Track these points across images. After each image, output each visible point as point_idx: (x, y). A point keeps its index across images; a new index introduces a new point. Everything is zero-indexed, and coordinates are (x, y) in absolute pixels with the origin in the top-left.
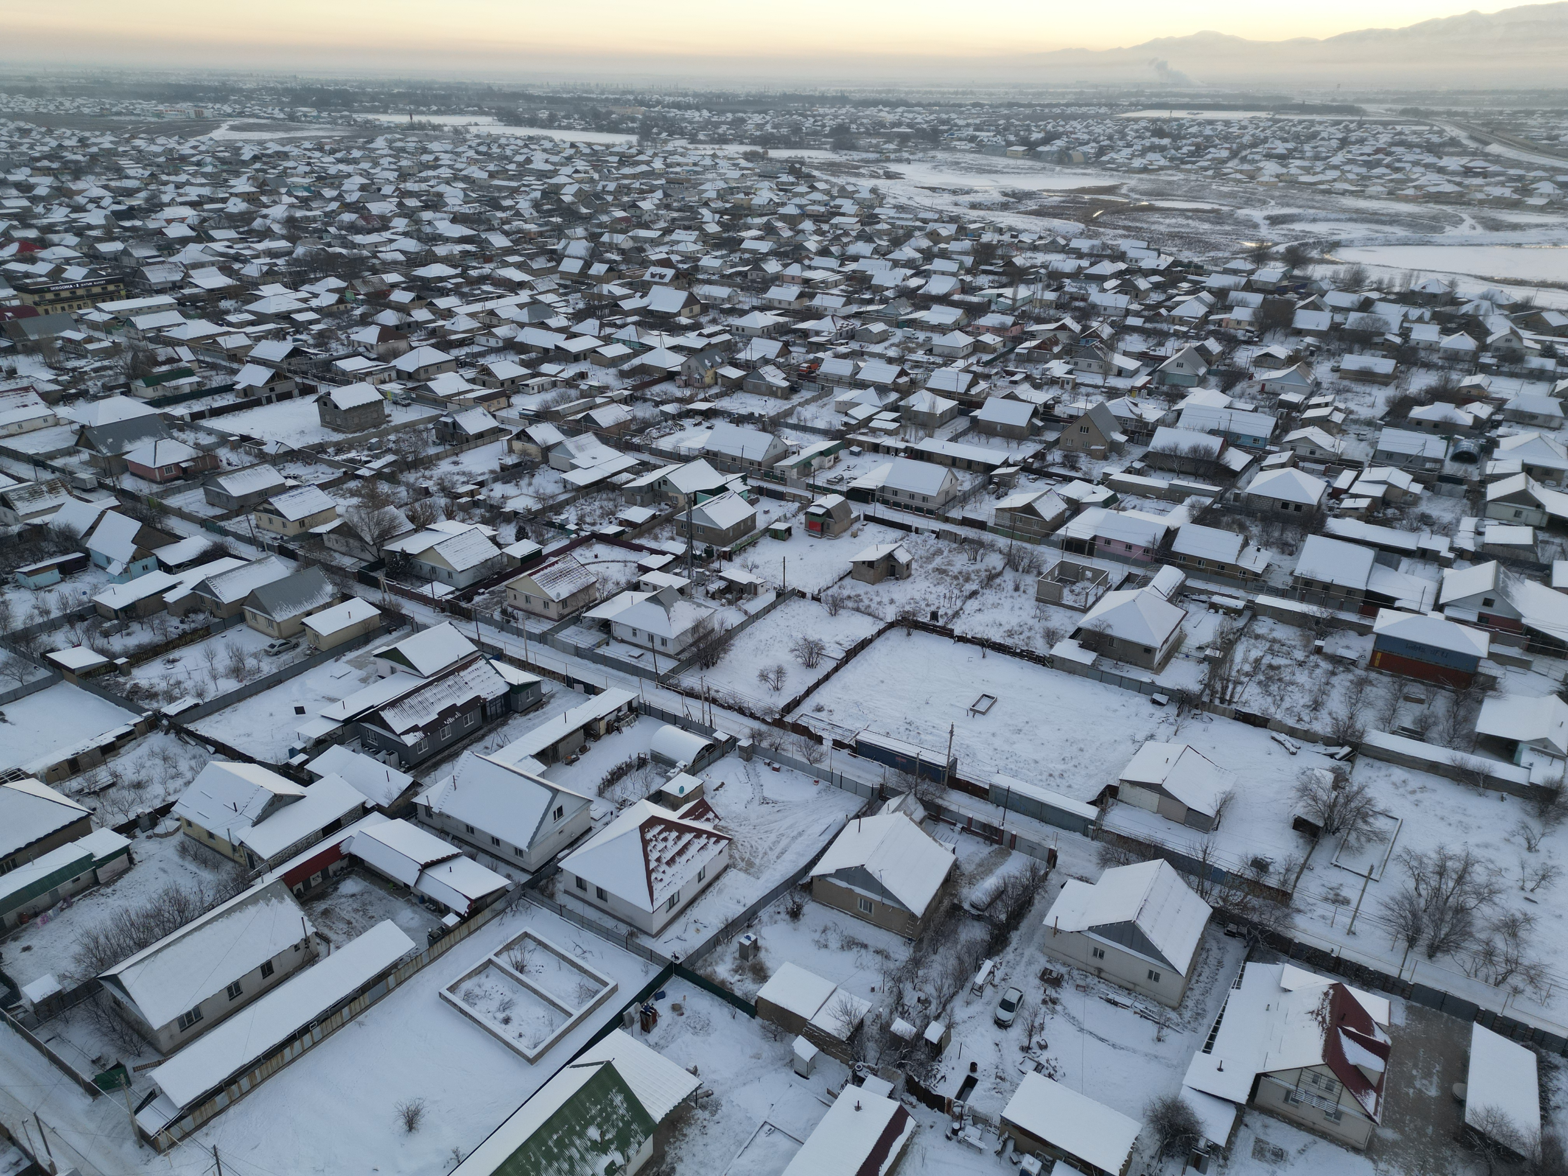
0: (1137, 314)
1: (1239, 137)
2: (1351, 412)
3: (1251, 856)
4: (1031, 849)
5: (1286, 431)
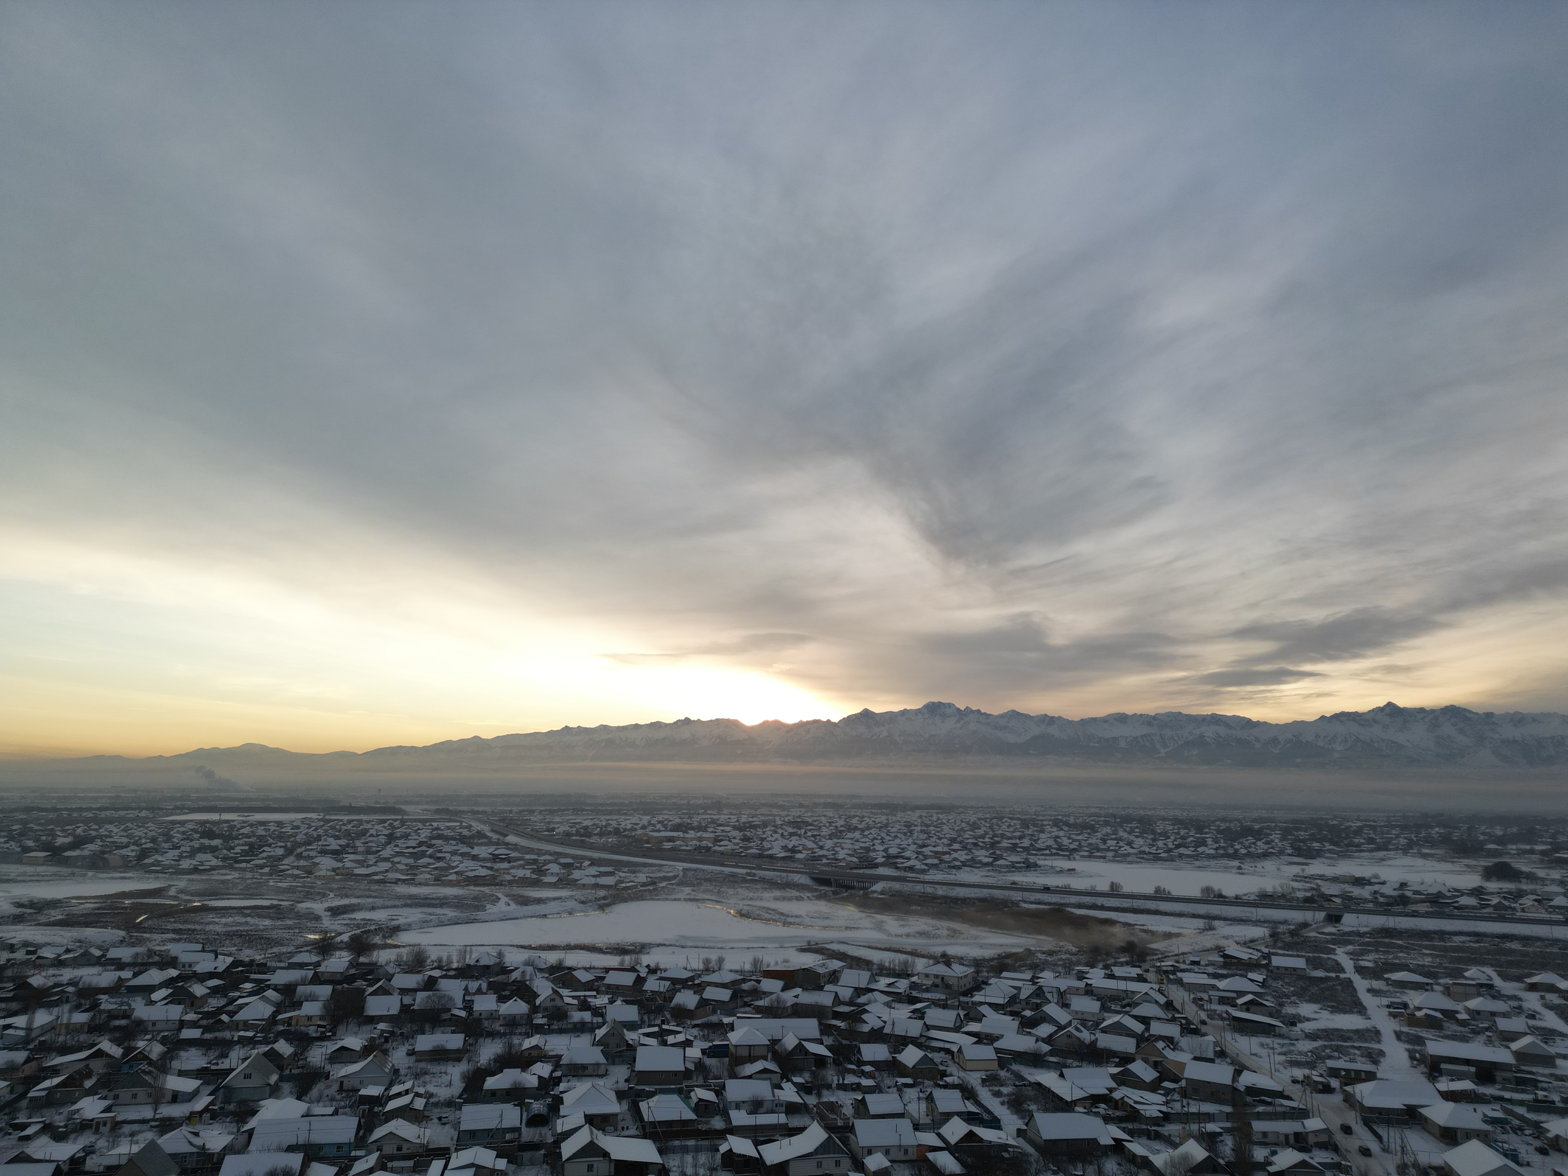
0: (194, 1025)
1: (292, 836)
2: (432, 1095)
5: (370, 1130)
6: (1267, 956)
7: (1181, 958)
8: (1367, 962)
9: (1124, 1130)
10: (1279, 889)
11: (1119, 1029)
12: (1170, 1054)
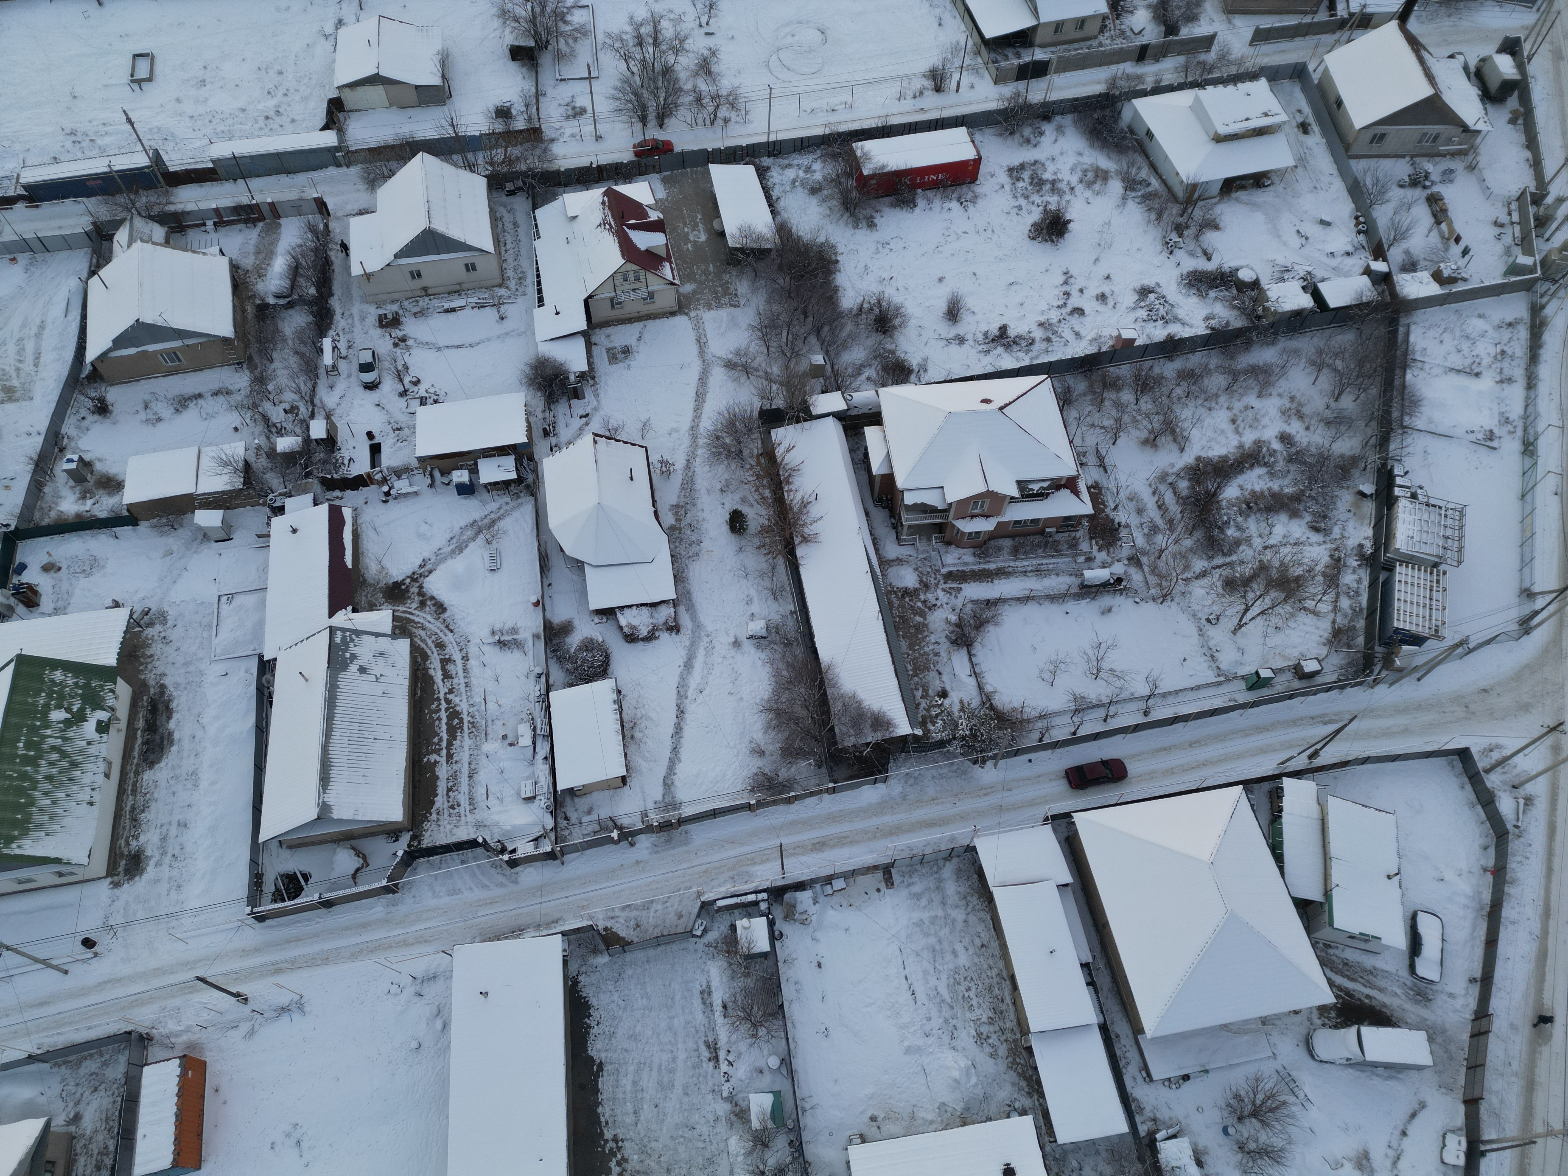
3: (492, 109)
4: (297, 208)
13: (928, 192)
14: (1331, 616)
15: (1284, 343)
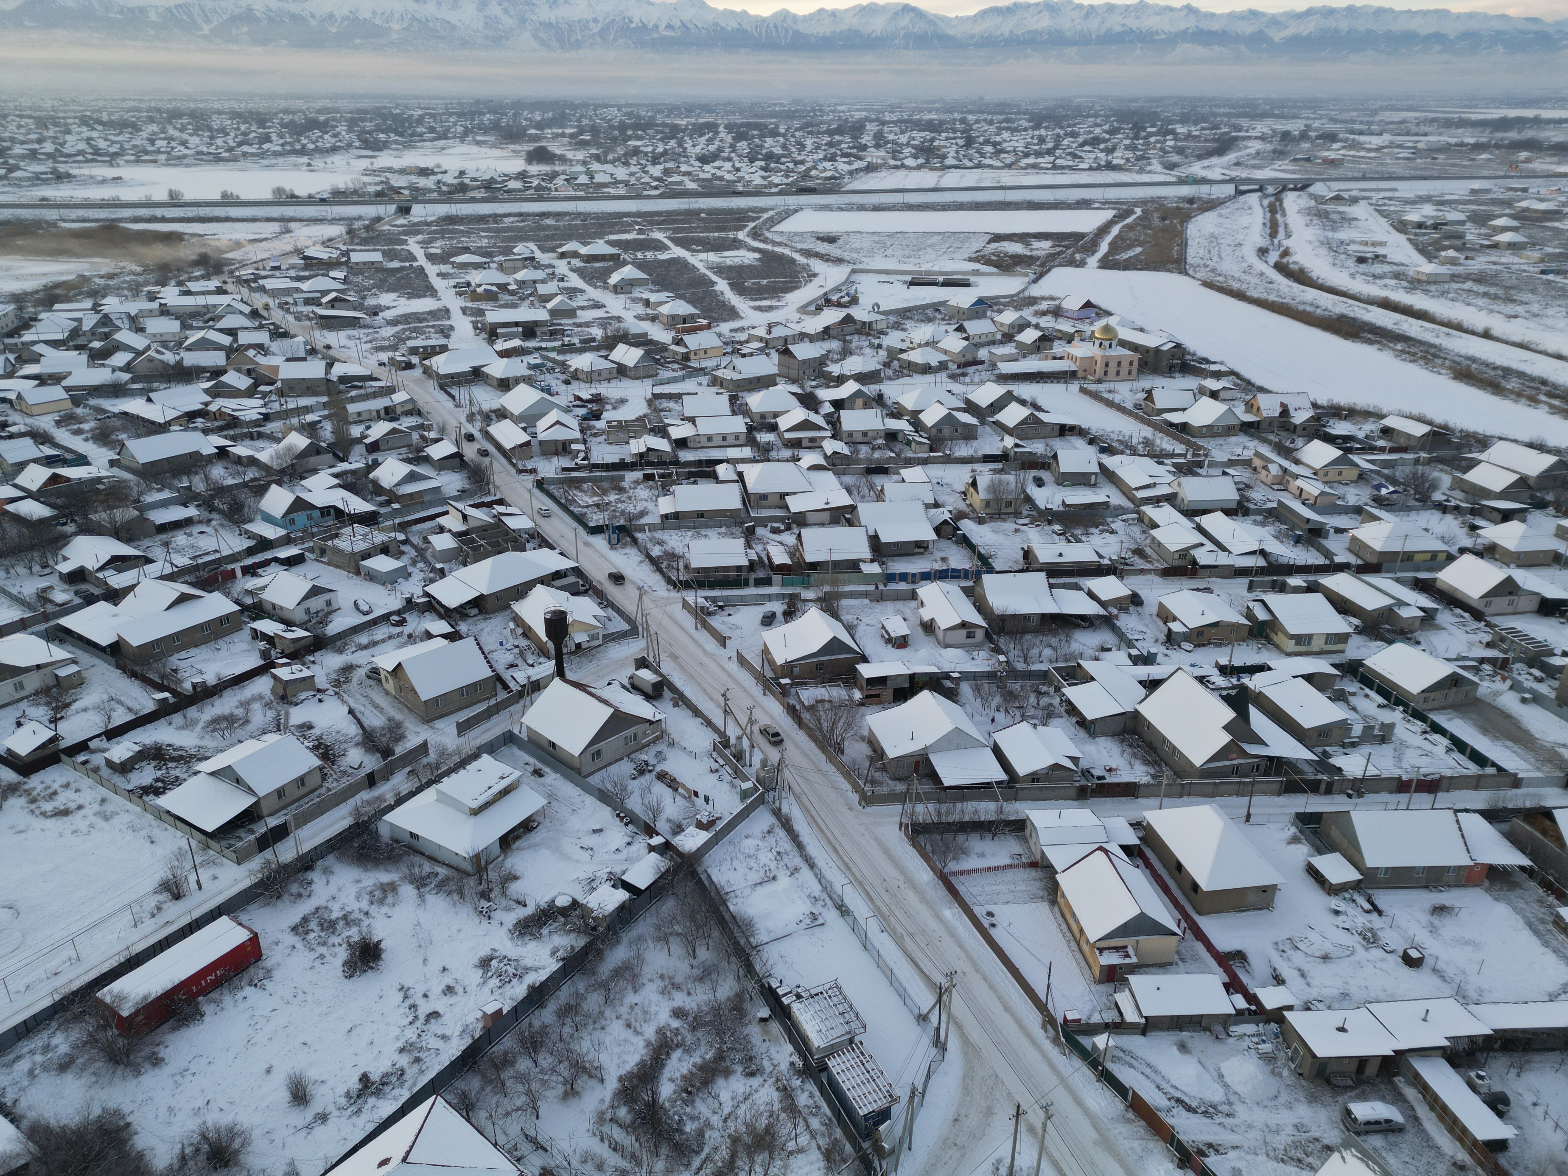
6: (346, 254)
7: (260, 265)
8: (435, 250)
9: (226, 437)
10: (351, 185)
11: (204, 345)
12: (262, 360)
13: (212, 995)
14: (814, 1144)
15: (627, 937)
